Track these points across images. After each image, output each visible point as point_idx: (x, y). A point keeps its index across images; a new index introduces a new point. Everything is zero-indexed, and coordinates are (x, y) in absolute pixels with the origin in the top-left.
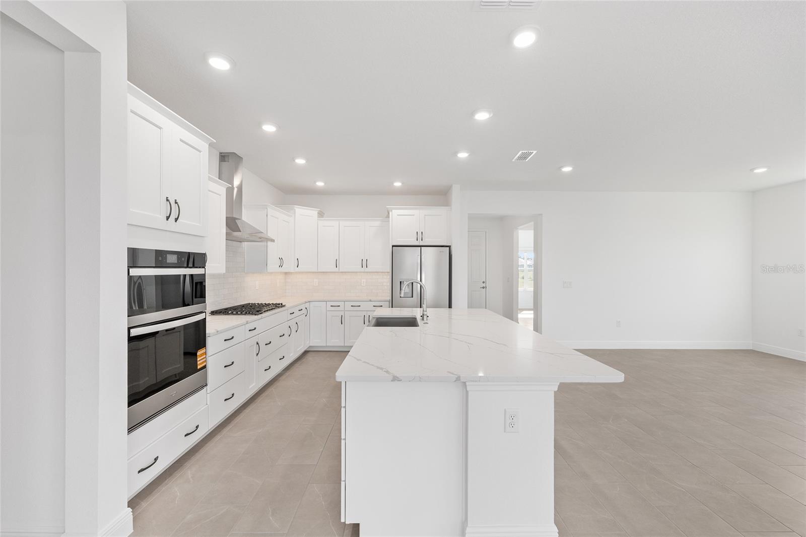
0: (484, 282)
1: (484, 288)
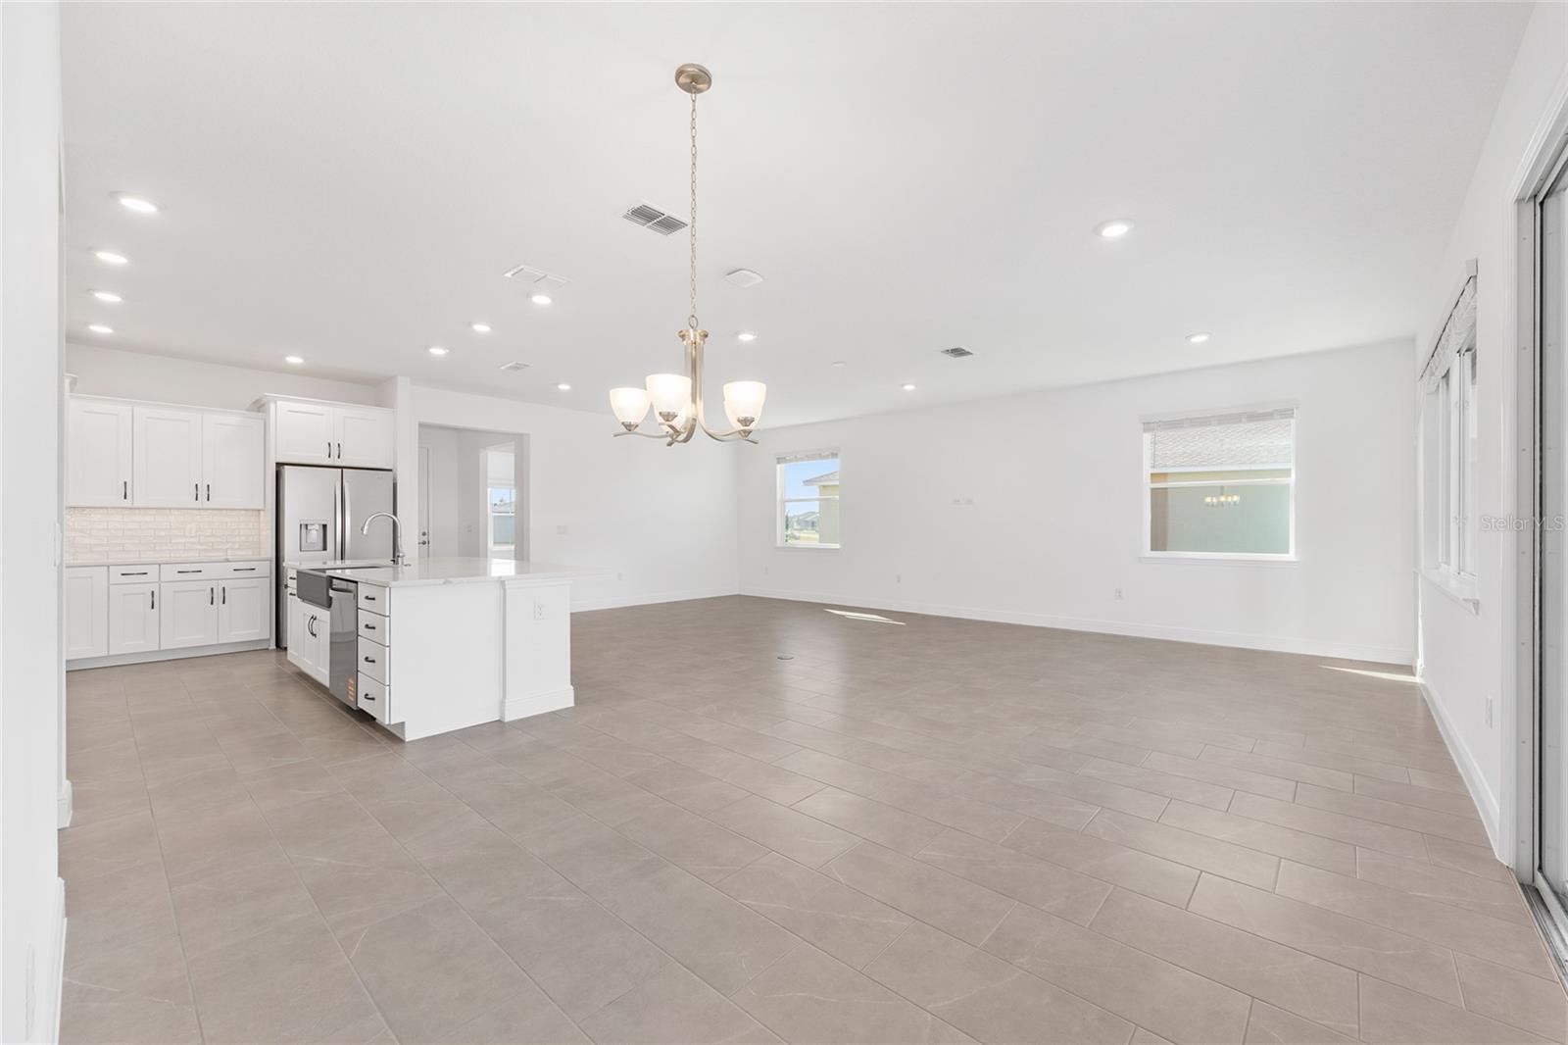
0: (424, 534)
1: (424, 543)
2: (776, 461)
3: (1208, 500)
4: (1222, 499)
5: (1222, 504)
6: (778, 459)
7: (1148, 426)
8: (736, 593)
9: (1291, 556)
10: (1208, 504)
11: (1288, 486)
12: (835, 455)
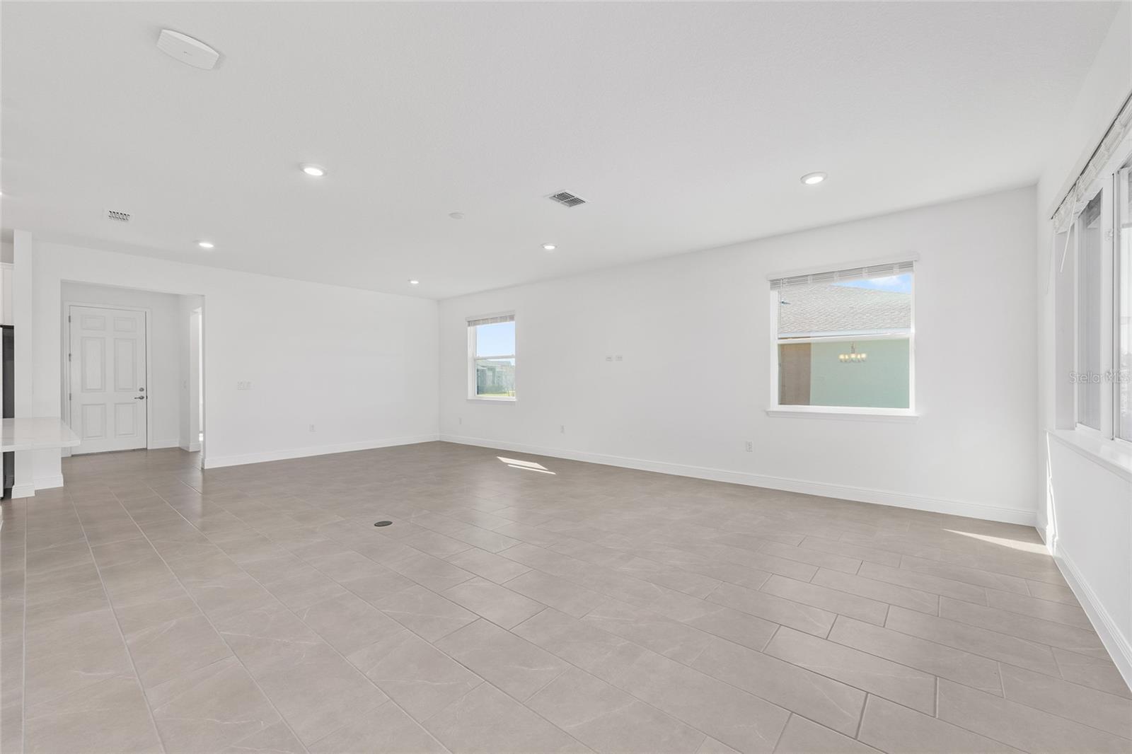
0: (142, 391)
1: (143, 398)
2: (467, 323)
3: (842, 357)
4: (853, 356)
5: (852, 360)
6: (469, 322)
7: (775, 283)
8: (438, 440)
9: (910, 412)
10: (841, 361)
11: (907, 341)
12: (512, 318)
